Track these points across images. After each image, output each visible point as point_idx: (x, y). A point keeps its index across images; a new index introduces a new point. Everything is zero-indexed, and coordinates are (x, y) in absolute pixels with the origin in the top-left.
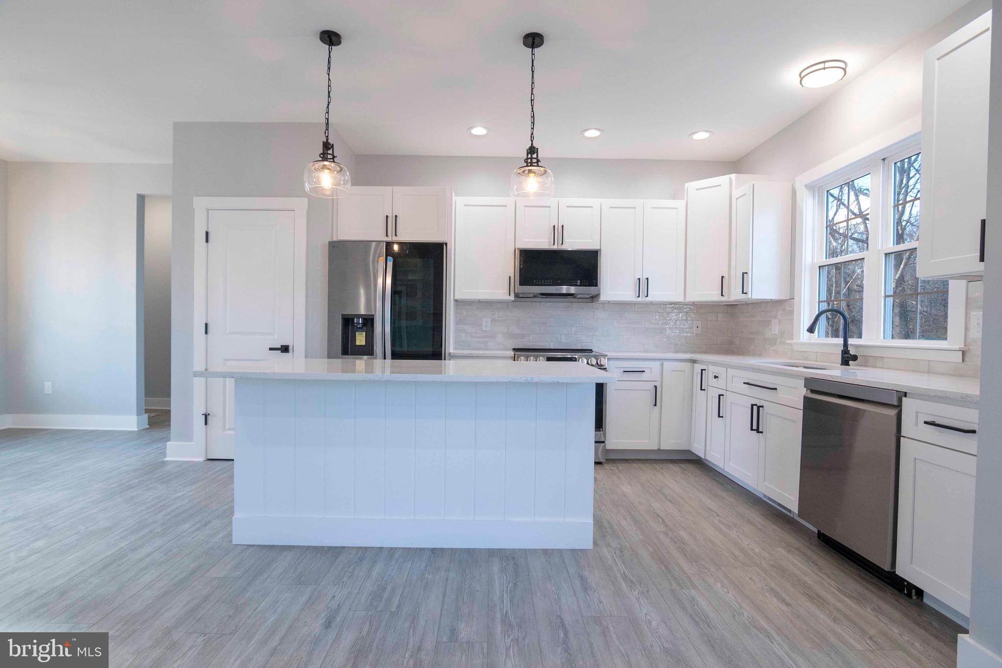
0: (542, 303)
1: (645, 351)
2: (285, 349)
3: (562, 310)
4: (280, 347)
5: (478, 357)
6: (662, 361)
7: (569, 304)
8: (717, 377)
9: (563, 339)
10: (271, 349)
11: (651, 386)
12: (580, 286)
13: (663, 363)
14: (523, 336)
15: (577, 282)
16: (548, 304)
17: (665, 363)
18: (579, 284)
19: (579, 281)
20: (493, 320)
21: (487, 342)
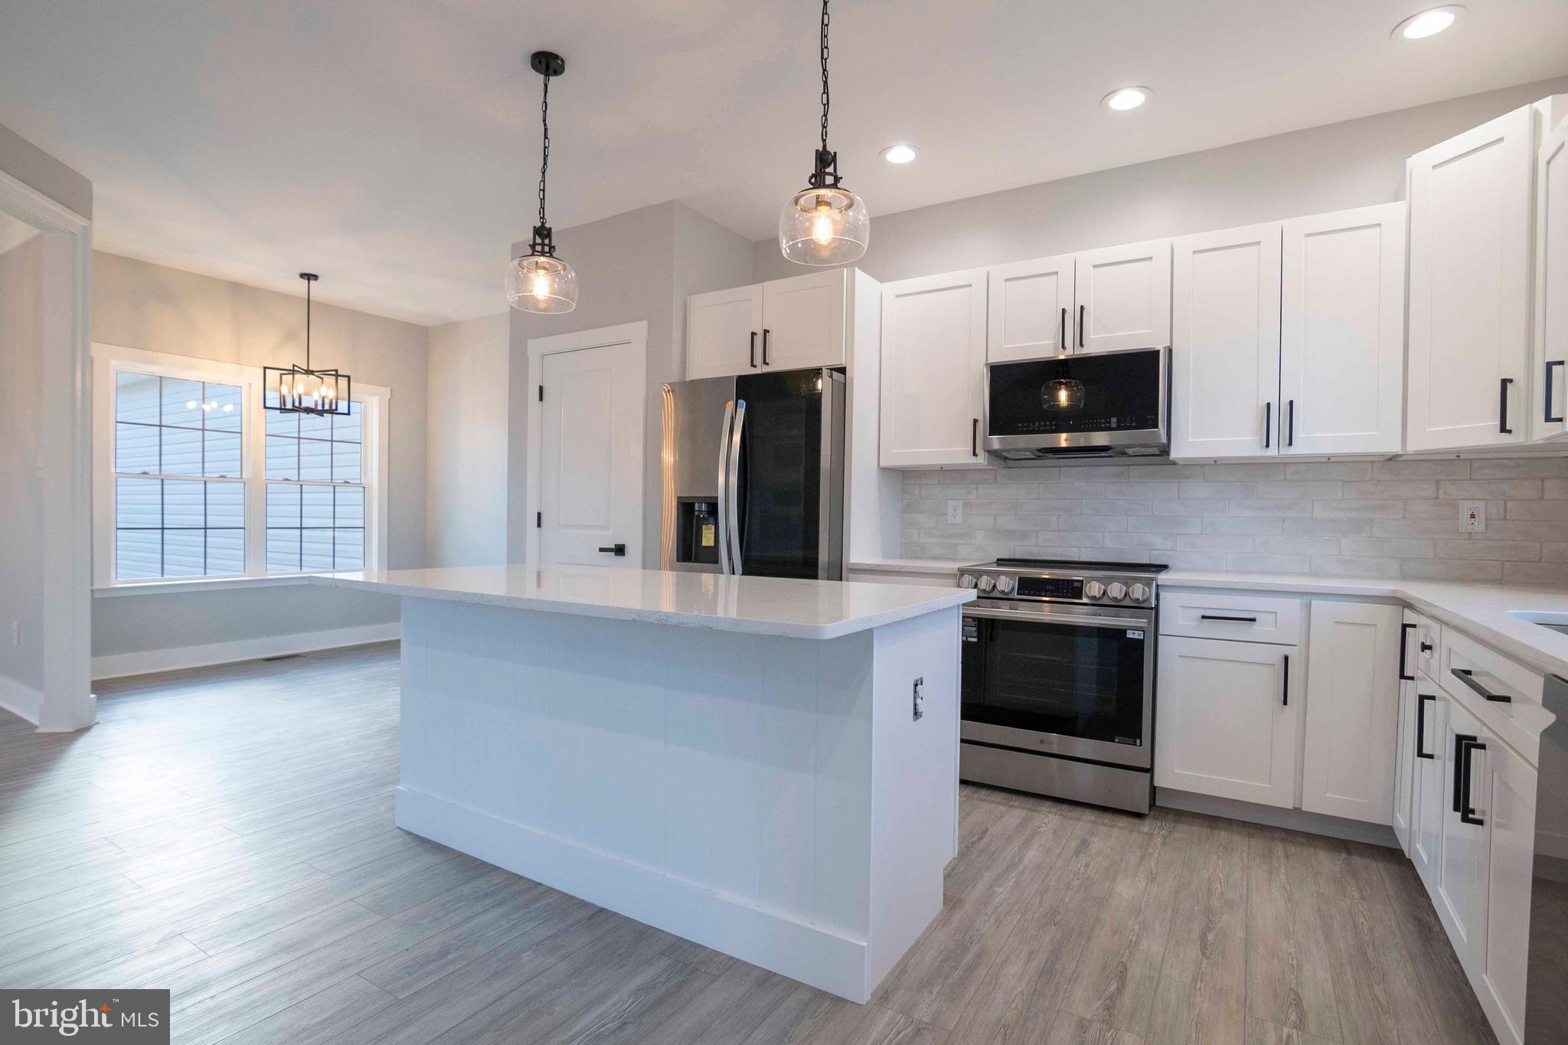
0: (1063, 468)
1: (1316, 574)
2: (620, 550)
3: (1106, 483)
4: (614, 547)
5: (927, 573)
6: (1306, 599)
7: (1121, 469)
8: (1430, 648)
9: (1109, 543)
10: (602, 550)
11: (1275, 655)
12: (1119, 428)
13: (1310, 602)
14: (1024, 535)
15: (1110, 423)
16: (1075, 470)
17: (1316, 604)
18: (1114, 425)
19: (1114, 420)
20: (967, 505)
21: (955, 545)
